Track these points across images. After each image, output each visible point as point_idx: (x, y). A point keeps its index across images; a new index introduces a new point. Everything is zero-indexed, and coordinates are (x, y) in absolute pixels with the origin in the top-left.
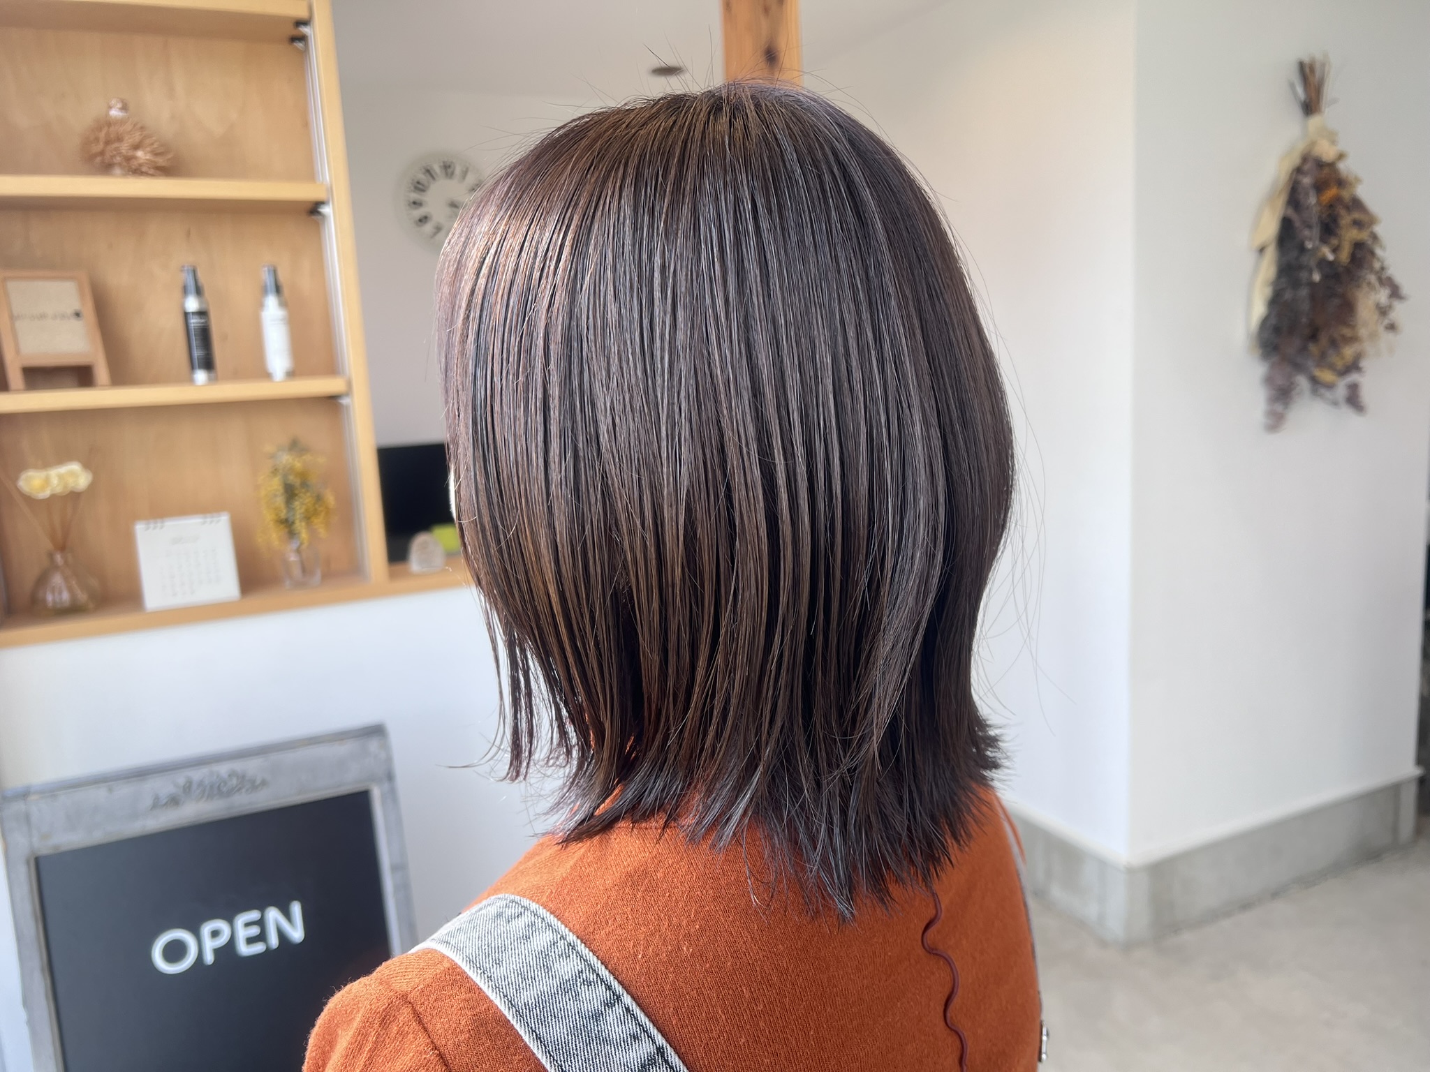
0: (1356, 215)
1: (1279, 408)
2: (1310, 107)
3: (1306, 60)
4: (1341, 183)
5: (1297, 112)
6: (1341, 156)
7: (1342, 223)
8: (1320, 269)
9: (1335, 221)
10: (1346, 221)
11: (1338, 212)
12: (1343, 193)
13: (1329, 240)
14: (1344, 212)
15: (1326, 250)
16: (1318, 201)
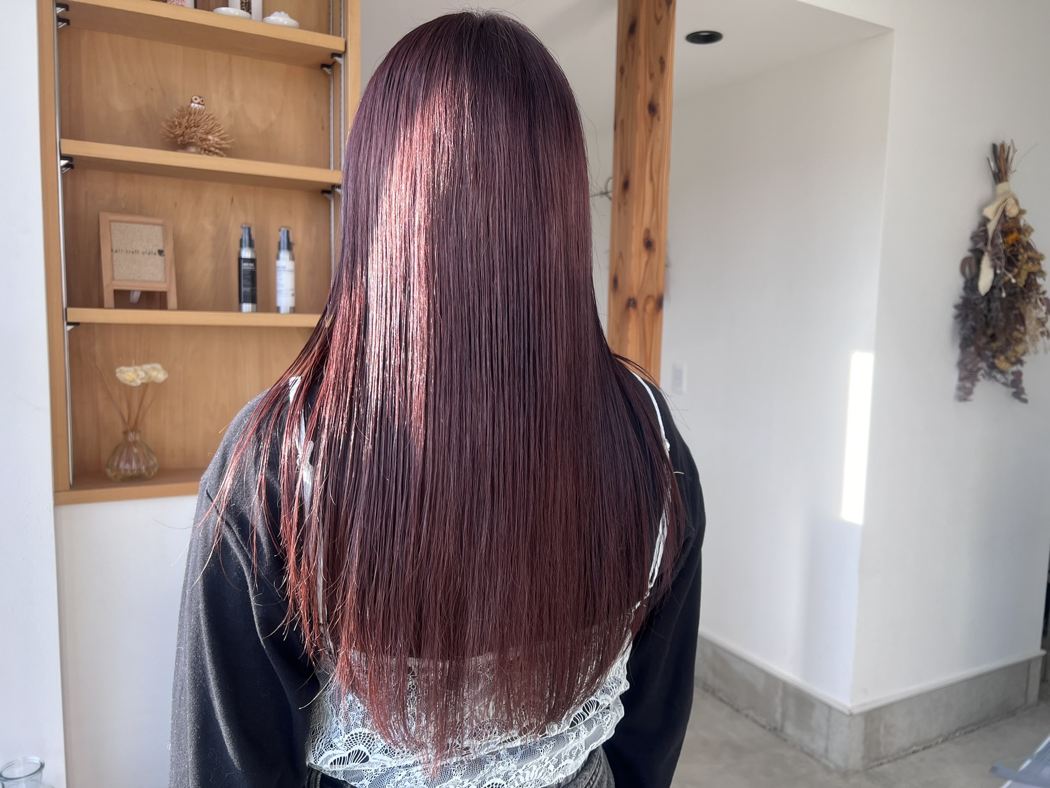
0: (1030, 254)
1: (968, 385)
2: (1000, 175)
3: (998, 144)
4: (1020, 230)
5: (989, 178)
6: (1022, 212)
7: (1020, 257)
8: (1005, 288)
9: (1016, 256)
10: (1023, 257)
11: (1018, 250)
12: (1022, 237)
13: (1010, 268)
14: (1022, 250)
15: (1010, 275)
16: (1003, 241)
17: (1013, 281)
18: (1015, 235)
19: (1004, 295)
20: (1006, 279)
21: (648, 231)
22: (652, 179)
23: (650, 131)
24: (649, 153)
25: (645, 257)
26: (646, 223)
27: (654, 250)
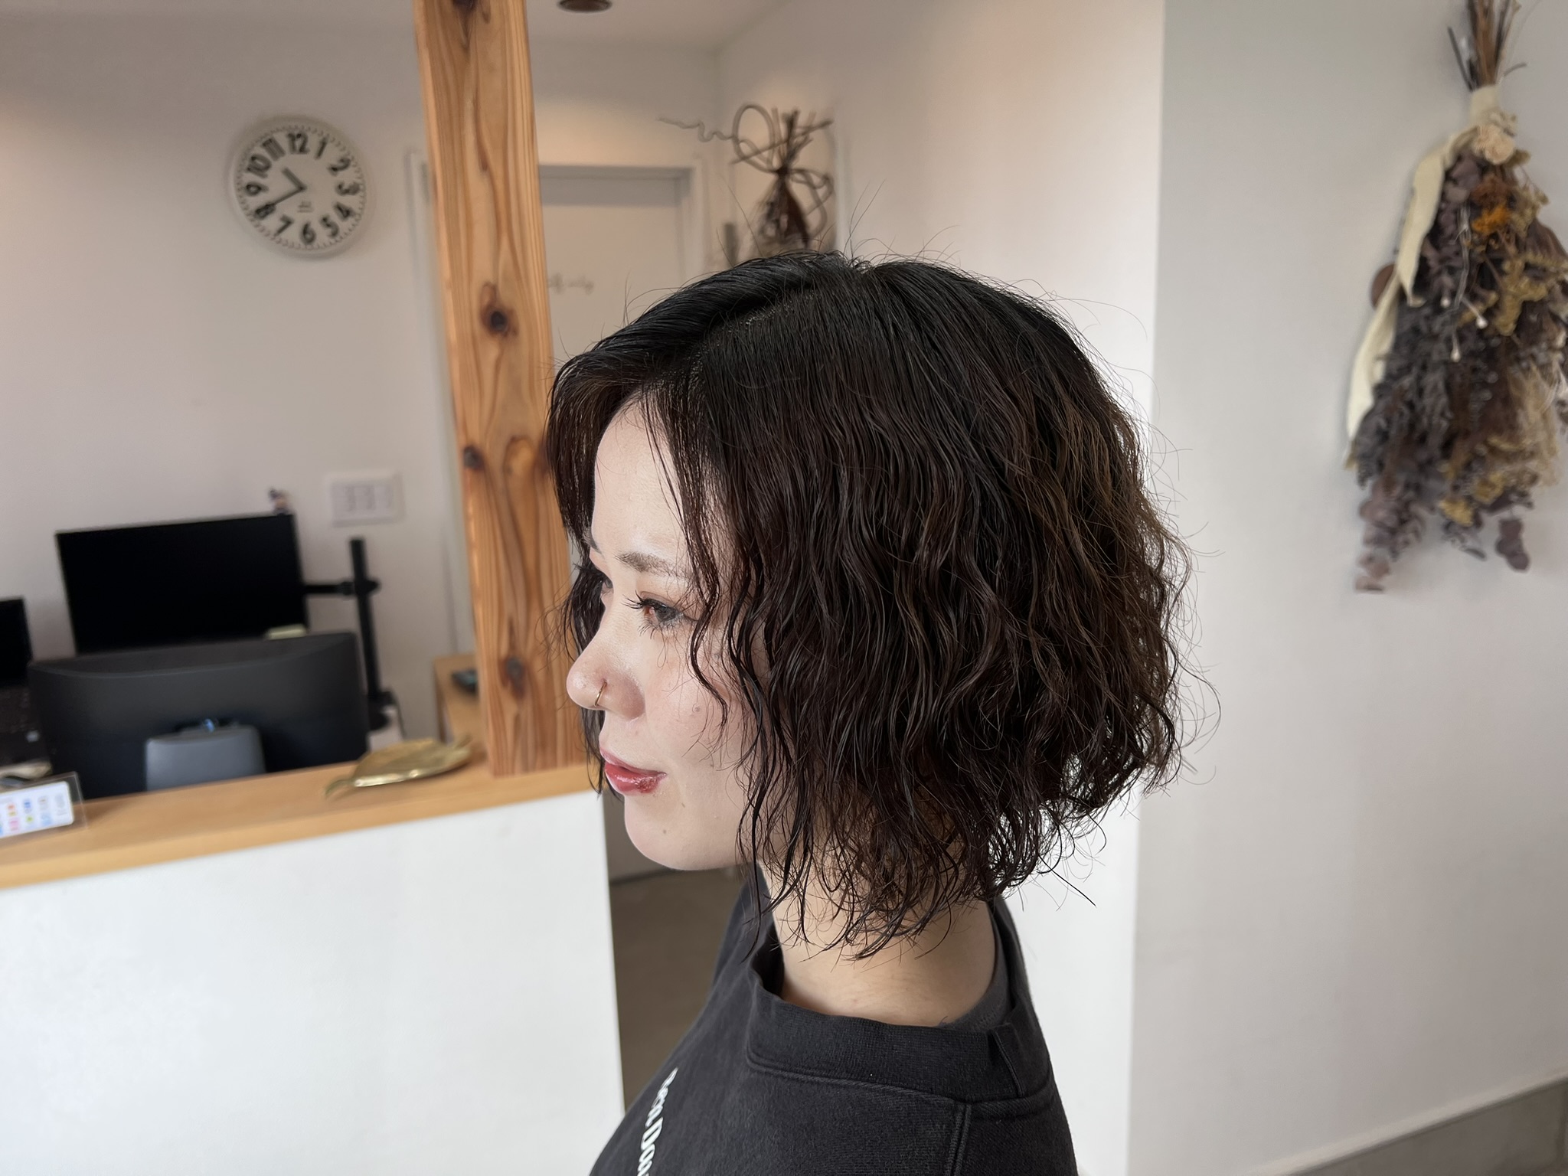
2: (1479, 72)
4: (1512, 200)
6: (1520, 156)
7: (1506, 266)
8: (1462, 340)
9: (1498, 262)
10: (1513, 266)
11: (1502, 249)
12: (1515, 216)
13: (1482, 292)
14: (1511, 249)
15: (1475, 310)
16: (1472, 231)
17: (1482, 323)
18: (1497, 214)
19: (1456, 355)
20: (1467, 317)
21: (492, 289)
22: (484, 166)
23: (466, 49)
24: (469, 105)
25: (491, 350)
26: (483, 269)
27: (515, 332)
